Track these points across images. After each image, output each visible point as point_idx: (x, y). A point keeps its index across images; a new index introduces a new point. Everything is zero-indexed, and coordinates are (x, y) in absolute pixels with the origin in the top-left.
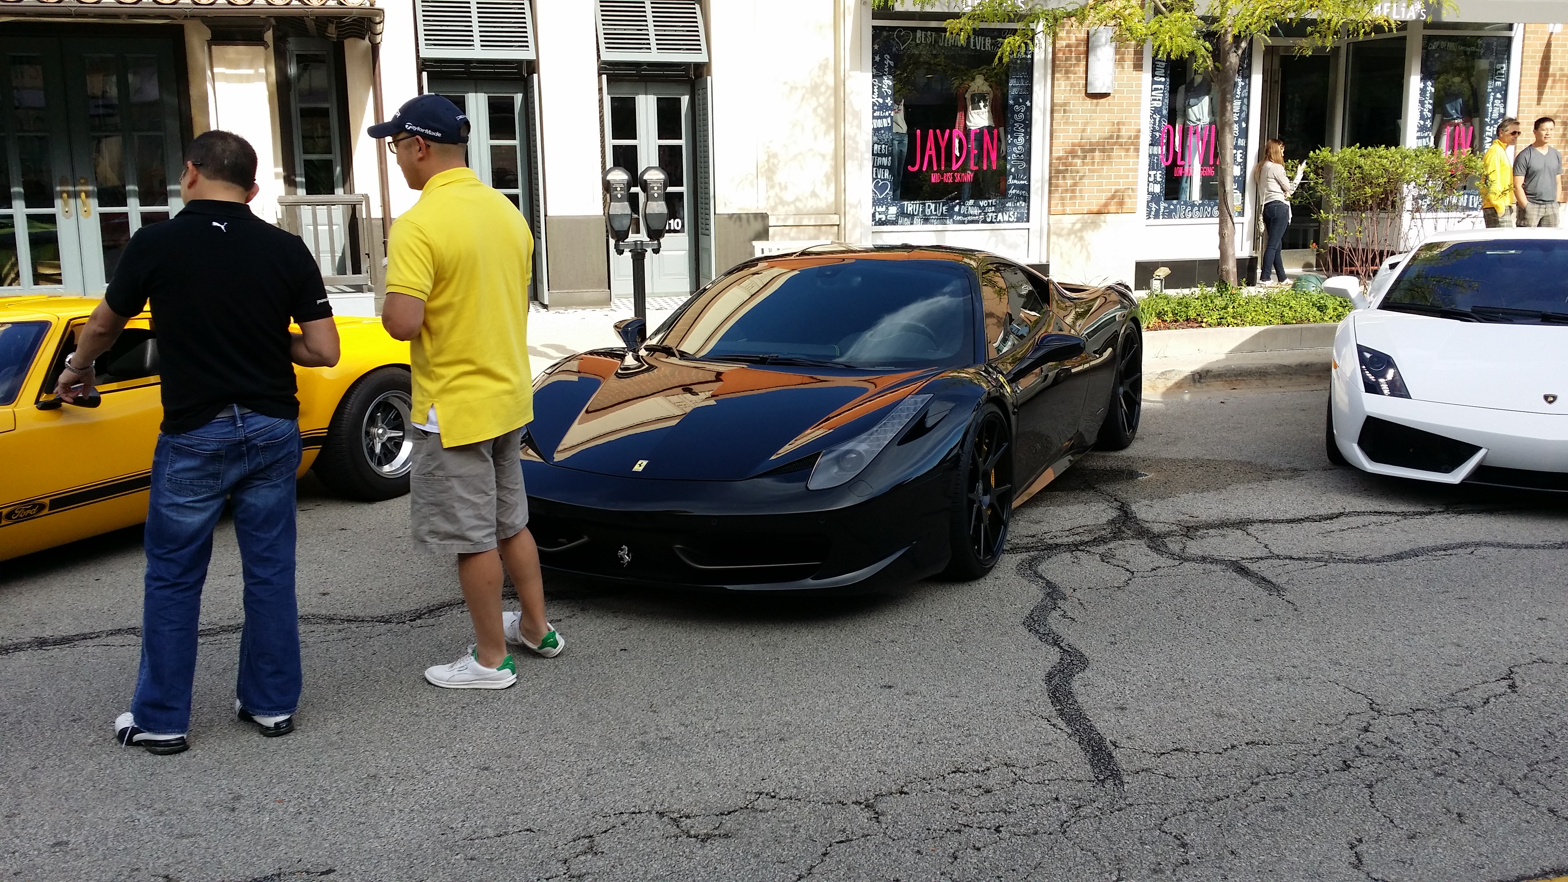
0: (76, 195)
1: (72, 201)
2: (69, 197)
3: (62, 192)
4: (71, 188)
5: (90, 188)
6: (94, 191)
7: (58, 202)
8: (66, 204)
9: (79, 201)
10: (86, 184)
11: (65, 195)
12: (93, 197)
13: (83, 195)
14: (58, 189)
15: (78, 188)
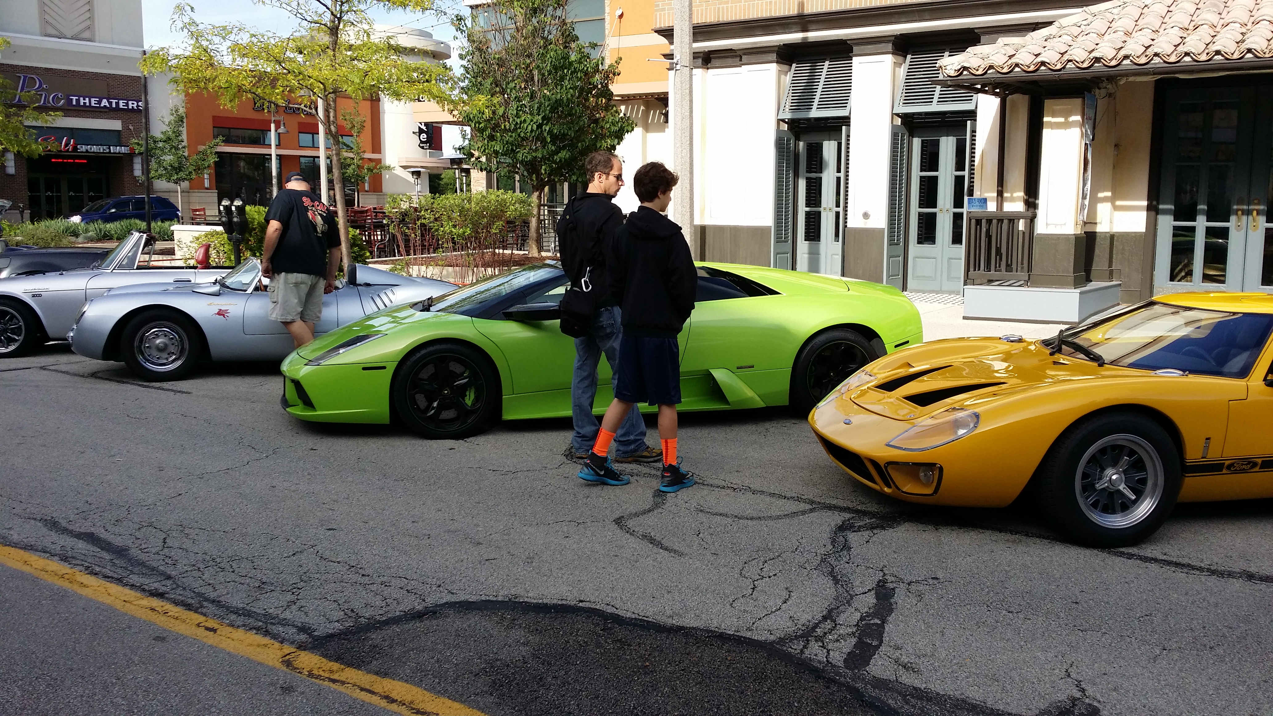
0: (1248, 213)
1: (1244, 218)
2: (1243, 214)
3: (1238, 210)
4: (1245, 207)
5: (1262, 207)
6: (1264, 210)
7: (1233, 218)
8: (1239, 220)
9: (1250, 218)
10: (1258, 204)
11: (1240, 213)
12: (1263, 215)
13: (1255, 213)
14: (1235, 207)
15: (1251, 207)
